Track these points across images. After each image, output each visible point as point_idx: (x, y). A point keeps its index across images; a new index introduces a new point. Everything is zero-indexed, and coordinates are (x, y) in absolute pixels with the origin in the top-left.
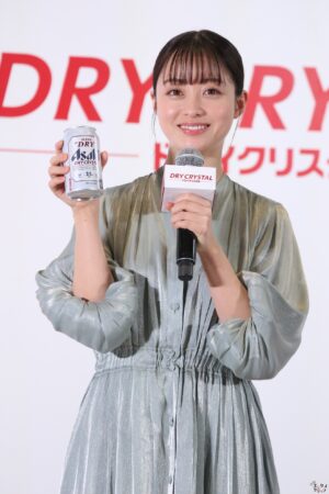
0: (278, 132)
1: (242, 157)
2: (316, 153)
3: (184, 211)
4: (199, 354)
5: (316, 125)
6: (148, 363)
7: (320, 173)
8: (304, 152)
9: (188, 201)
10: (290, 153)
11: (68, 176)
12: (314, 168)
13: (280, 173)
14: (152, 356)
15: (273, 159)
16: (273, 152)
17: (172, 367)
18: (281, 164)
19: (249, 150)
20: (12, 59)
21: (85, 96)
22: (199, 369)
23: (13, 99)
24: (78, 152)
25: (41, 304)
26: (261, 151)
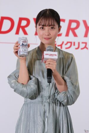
0: (76, 38)
1: (66, 44)
2: (86, 43)
3: (49, 64)
4: (53, 98)
5: (86, 36)
6: (39, 101)
7: (87, 48)
8: (83, 43)
9: (50, 61)
10: (79, 43)
11: (19, 50)
12: (85, 47)
13: (76, 49)
14: (41, 99)
15: (74, 45)
16: (74, 43)
17: (46, 102)
18: (77, 46)
19: (68, 42)
20: (3, 18)
21: (23, 28)
22: (54, 102)
23: (4, 29)
24: (23, 44)
25: (10, 85)
26: (71, 43)
